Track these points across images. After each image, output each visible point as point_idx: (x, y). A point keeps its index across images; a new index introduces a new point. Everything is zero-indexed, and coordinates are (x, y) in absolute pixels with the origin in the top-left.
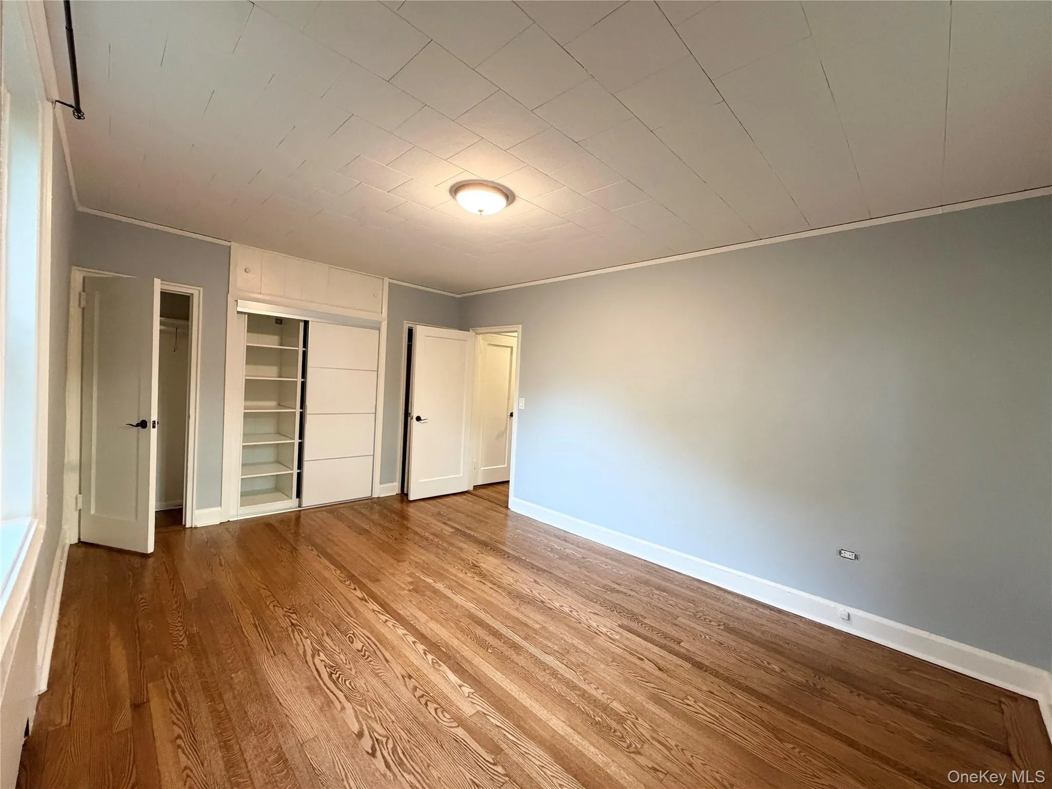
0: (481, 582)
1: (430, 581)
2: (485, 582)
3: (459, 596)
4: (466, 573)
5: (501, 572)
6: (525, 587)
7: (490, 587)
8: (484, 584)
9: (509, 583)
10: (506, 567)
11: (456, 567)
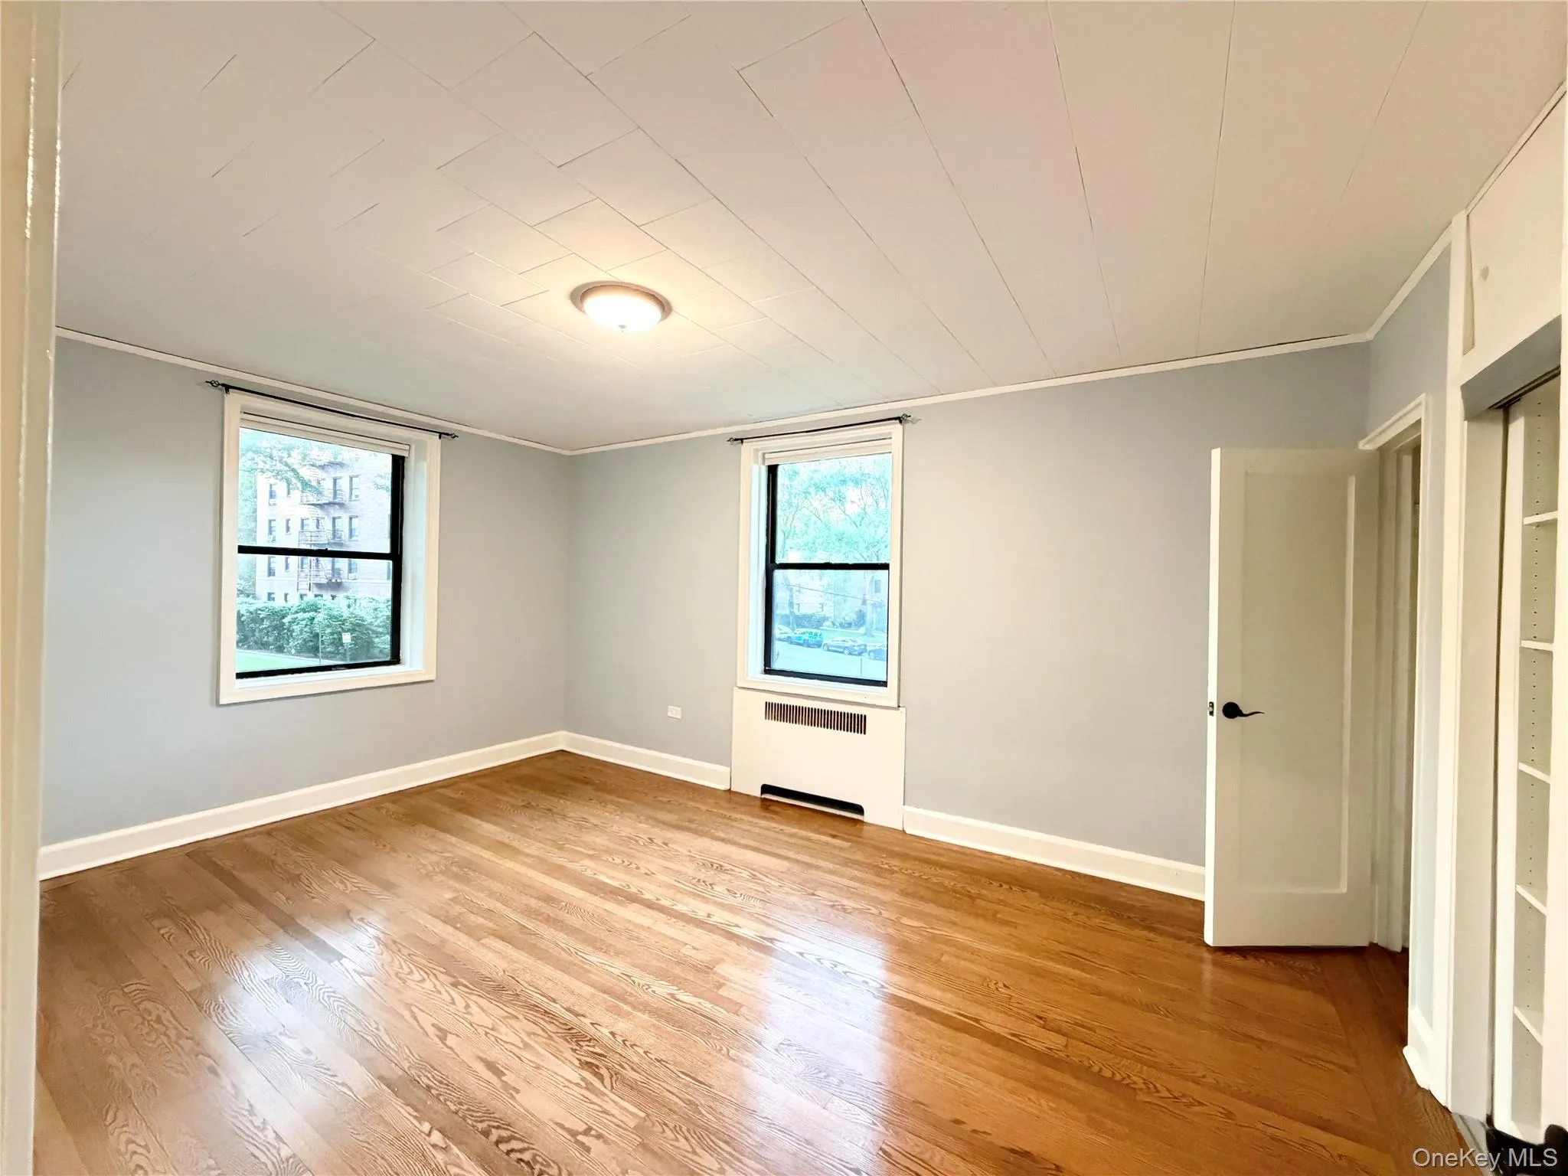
0: (577, 1015)
1: (682, 996)
2: (569, 1016)
3: (617, 972)
4: (613, 1034)
5: (525, 1054)
6: (478, 1017)
7: (554, 1001)
8: (568, 1010)
9: (512, 1022)
10: (509, 1078)
11: (641, 1051)
